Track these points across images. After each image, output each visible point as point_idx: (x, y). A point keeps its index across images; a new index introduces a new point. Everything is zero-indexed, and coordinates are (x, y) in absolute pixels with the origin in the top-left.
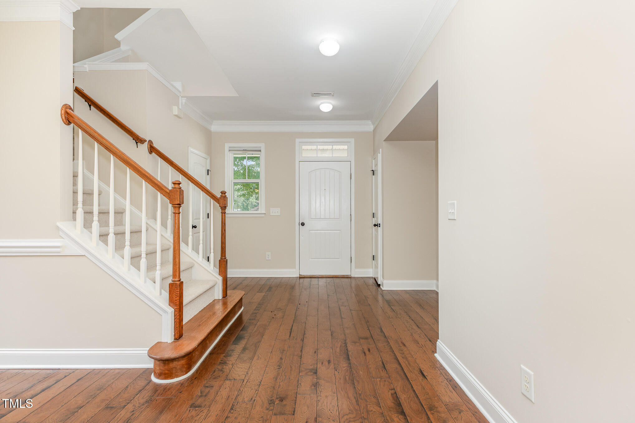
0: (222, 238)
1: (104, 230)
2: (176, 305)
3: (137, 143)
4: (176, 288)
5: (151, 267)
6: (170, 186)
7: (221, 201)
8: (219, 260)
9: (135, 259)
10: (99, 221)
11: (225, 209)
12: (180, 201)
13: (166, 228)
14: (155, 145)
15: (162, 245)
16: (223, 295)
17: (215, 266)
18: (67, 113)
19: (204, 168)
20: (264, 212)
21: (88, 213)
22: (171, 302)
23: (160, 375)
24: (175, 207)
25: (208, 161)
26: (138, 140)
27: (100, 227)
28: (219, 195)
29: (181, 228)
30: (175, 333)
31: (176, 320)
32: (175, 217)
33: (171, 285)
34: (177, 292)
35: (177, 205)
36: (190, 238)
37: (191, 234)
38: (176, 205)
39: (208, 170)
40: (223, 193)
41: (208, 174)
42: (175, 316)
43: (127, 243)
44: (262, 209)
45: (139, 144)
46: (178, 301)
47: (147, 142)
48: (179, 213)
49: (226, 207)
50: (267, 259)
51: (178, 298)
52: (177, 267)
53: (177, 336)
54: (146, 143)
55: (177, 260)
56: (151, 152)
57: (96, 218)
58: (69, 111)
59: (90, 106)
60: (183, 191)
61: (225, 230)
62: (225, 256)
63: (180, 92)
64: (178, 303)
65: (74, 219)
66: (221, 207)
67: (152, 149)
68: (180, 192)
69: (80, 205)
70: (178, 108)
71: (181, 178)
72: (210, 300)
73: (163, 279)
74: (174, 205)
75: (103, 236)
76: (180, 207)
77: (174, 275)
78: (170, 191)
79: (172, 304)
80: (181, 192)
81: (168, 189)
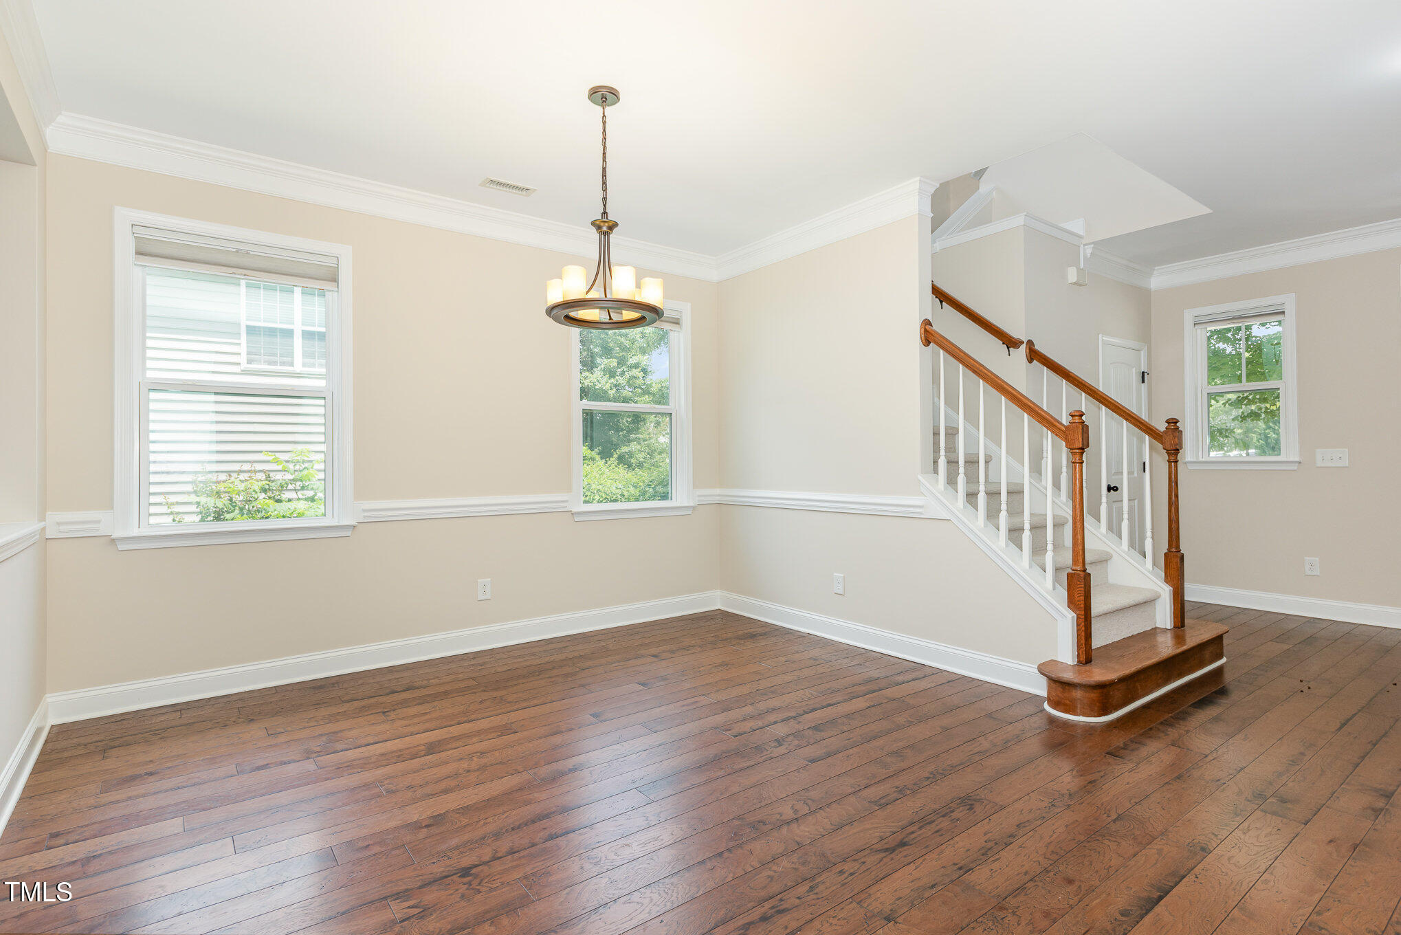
0: (1170, 511)
1: (972, 488)
2: (1079, 609)
3: (1008, 348)
4: (1079, 581)
5: (1038, 549)
6: (1065, 420)
7: (1168, 439)
8: (1165, 554)
9: (1015, 532)
10: (966, 474)
11: (1177, 454)
12: (1083, 444)
13: (1059, 489)
14: (1037, 347)
15: (1054, 517)
16: (1174, 622)
17: (1154, 564)
18: (926, 331)
19: (1134, 370)
20: (1297, 459)
21: (953, 463)
22: (1071, 603)
23: (1056, 704)
24: (1073, 454)
25: (1143, 354)
26: (1011, 343)
27: (967, 483)
28: (1161, 427)
29: (1084, 489)
30: (1078, 651)
31: (1080, 632)
32: (1075, 468)
33: (1070, 577)
34: (1081, 587)
35: (1078, 449)
36: (1103, 509)
37: (1104, 500)
38: (1076, 449)
39: (1143, 373)
40: (1173, 422)
41: (1143, 382)
42: (1078, 625)
43: (1004, 507)
44: (1290, 452)
45: (1011, 349)
46: (1083, 602)
47: (1025, 345)
48: (1082, 463)
49: (1178, 450)
50: (1309, 572)
51: (1082, 598)
52: (1080, 548)
53: (1083, 658)
54: (1023, 347)
55: (1079, 537)
56: (1030, 360)
57: (962, 470)
58: (928, 327)
59: (941, 302)
60: (1088, 426)
61: (1177, 496)
62: (1178, 546)
63: (1080, 237)
64: (1082, 606)
65: (936, 471)
66: (1167, 450)
67: (1034, 355)
68: (1083, 429)
69: (942, 452)
70: (1078, 269)
71: (1084, 402)
72: (1145, 626)
73: (1057, 570)
74: (1071, 449)
75: (971, 496)
76: (1082, 453)
77: (1075, 561)
78: (1067, 427)
79: (1072, 607)
80: (1085, 429)
81: (1063, 425)
